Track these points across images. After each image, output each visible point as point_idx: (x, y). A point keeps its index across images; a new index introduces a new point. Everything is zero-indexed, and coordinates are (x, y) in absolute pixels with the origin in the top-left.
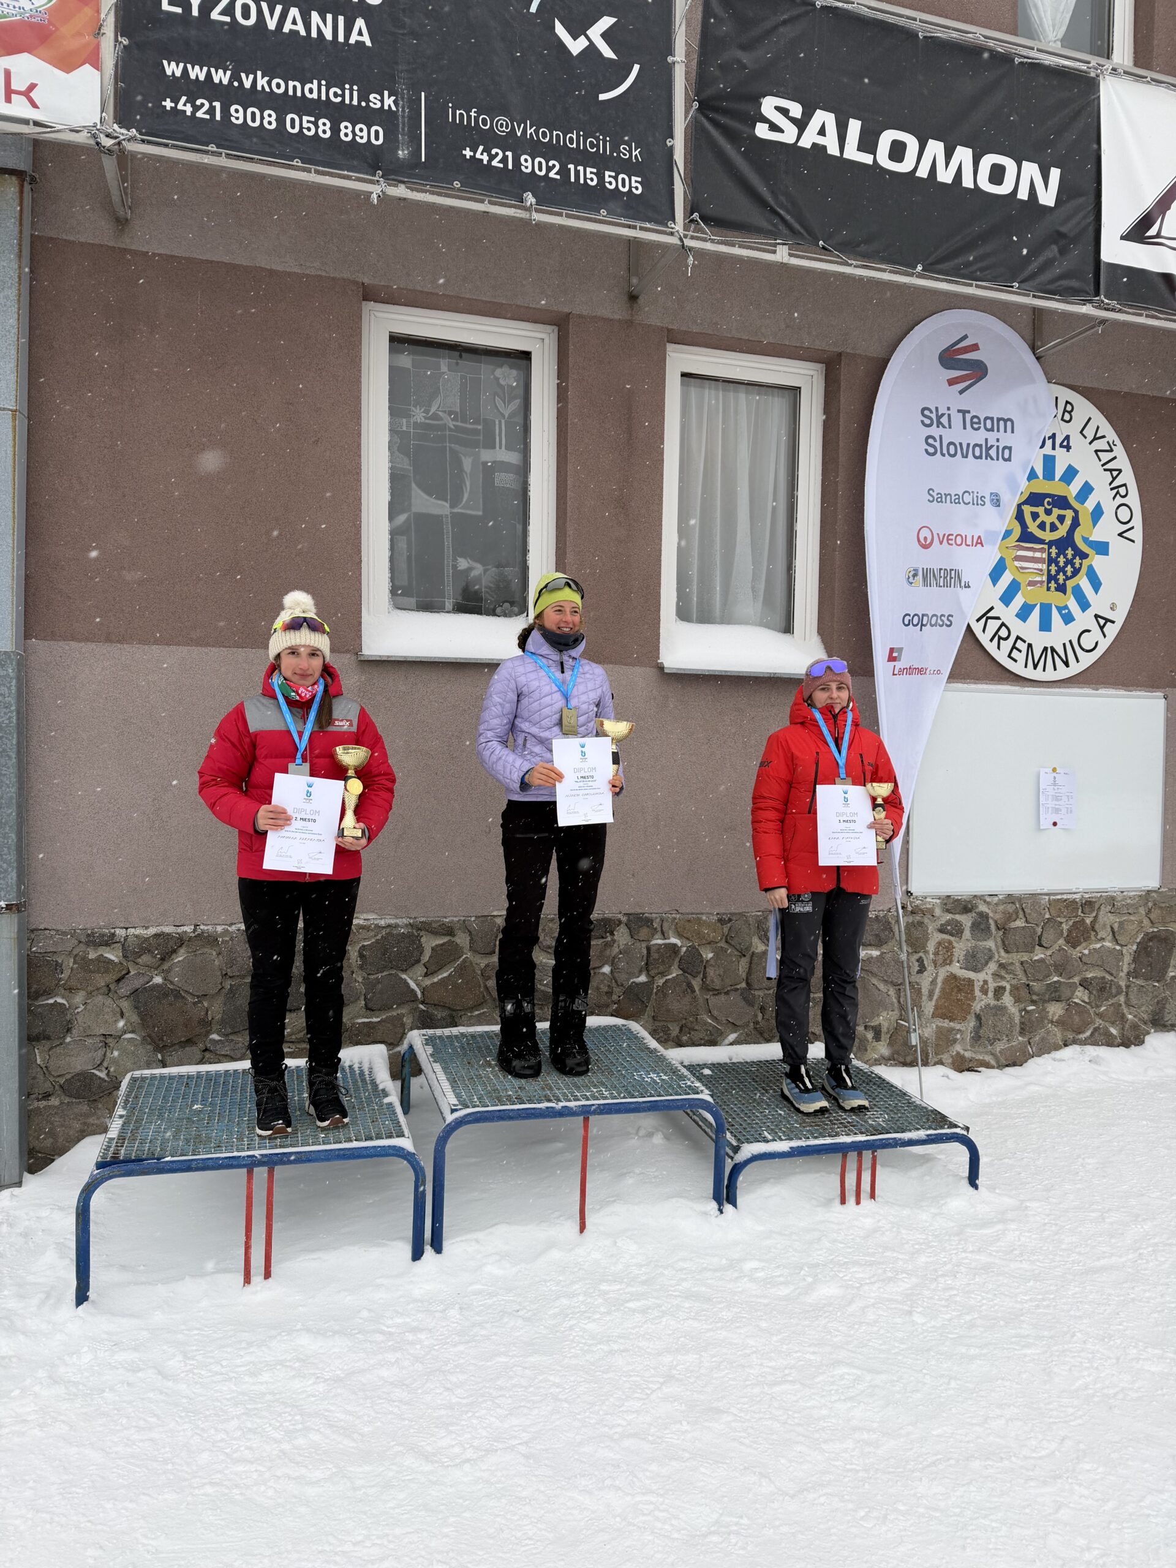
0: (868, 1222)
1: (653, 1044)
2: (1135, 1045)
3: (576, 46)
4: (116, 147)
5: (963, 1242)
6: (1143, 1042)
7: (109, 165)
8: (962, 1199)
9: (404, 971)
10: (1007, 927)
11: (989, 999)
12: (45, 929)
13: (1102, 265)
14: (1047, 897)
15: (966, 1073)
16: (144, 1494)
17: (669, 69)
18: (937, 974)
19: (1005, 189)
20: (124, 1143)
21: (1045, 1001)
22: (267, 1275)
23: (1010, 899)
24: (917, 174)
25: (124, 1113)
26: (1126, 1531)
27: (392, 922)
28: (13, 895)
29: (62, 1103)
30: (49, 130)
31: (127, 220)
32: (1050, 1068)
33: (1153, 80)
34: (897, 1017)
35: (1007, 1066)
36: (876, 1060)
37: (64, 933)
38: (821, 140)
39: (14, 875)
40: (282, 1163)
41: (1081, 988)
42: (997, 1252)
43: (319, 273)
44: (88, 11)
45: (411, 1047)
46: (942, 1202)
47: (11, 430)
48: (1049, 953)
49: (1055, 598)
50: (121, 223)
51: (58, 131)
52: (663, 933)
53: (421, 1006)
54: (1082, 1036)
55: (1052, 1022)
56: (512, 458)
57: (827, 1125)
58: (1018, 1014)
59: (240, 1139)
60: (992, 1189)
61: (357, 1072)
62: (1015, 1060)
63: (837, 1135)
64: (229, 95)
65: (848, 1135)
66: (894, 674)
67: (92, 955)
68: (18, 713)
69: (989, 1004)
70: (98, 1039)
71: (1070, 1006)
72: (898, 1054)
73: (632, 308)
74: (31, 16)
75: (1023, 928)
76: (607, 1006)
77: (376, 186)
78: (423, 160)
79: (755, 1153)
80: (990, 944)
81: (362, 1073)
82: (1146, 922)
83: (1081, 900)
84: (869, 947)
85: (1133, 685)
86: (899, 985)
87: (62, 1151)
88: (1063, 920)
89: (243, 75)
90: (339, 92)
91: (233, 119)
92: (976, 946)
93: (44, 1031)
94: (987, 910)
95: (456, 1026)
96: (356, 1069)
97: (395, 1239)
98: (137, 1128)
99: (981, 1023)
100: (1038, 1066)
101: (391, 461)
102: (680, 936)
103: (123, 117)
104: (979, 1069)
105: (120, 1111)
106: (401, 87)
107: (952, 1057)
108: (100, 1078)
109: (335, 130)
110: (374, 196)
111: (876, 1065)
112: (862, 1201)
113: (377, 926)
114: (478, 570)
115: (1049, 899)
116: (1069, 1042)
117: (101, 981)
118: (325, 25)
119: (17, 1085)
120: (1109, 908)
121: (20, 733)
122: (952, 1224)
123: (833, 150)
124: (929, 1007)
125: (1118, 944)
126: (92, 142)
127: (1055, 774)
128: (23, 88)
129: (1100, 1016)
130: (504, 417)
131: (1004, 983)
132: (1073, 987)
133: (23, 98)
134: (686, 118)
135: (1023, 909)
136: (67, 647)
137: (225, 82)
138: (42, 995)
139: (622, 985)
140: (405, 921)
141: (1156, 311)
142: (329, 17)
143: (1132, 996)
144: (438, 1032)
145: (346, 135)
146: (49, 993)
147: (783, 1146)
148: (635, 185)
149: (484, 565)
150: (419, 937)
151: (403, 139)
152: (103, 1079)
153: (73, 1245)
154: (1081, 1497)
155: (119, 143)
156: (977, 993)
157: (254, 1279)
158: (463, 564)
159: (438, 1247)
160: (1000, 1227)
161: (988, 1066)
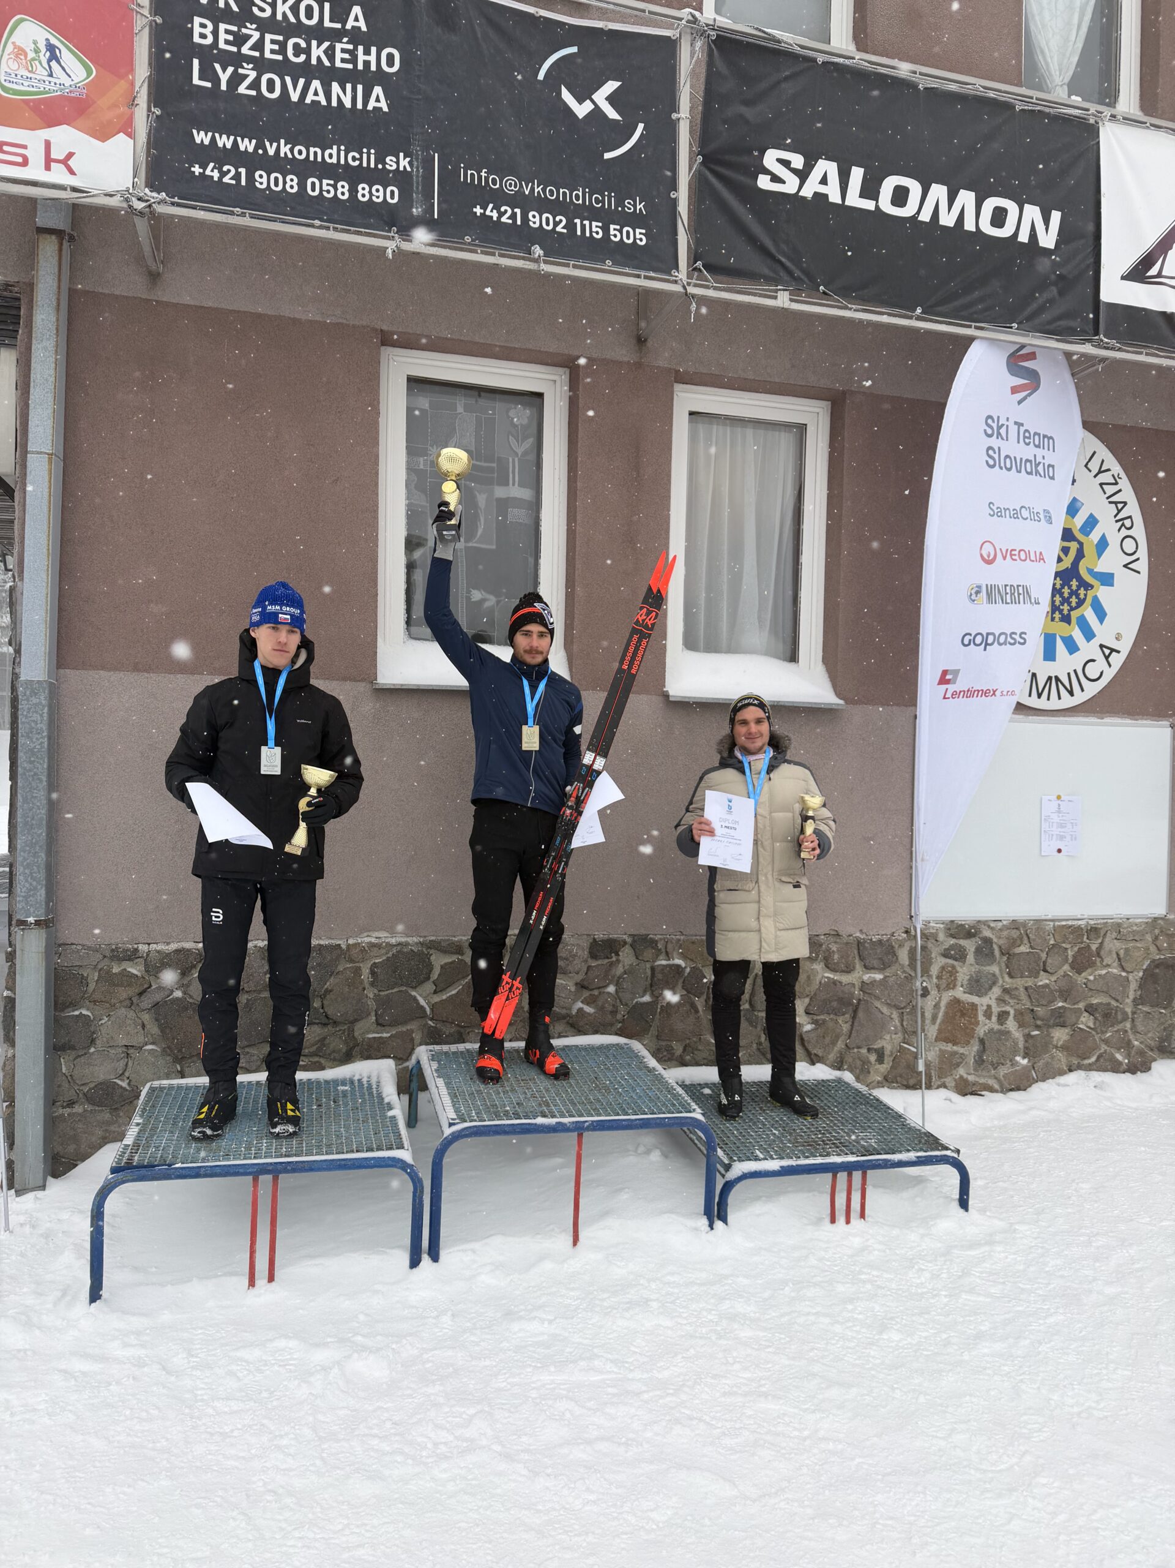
0: (857, 1242)
1: (652, 1063)
2: (1141, 1072)
3: (581, 110)
4: (147, 209)
5: (948, 1263)
6: (1149, 1069)
7: (142, 226)
8: (952, 1220)
9: (414, 988)
10: (1011, 952)
11: (993, 1024)
12: (72, 944)
13: (1101, 304)
14: (1052, 923)
15: (969, 1096)
16: (143, 1480)
17: (673, 126)
18: (940, 998)
19: (1006, 232)
20: (138, 1150)
21: (1049, 1027)
22: (271, 1279)
23: (1015, 925)
24: (920, 219)
25: (141, 1121)
26: (1073, 1542)
27: (403, 940)
28: (43, 911)
29: (85, 1111)
30: (85, 195)
31: (159, 274)
32: (1053, 1093)
33: (1152, 125)
34: (900, 1040)
35: (1011, 1090)
36: (878, 1082)
37: (89, 948)
38: (822, 189)
39: (43, 892)
40: (286, 1171)
41: (1086, 1014)
42: (982, 1273)
43: (340, 321)
44: (123, 85)
45: (418, 1062)
46: (932, 1223)
47: (47, 472)
48: (1053, 978)
49: (1060, 628)
50: (154, 277)
51: (93, 196)
52: (667, 954)
53: (430, 1023)
54: (1086, 1062)
55: (1056, 1047)
56: (526, 494)
57: (819, 1145)
58: (1022, 1039)
59: (248, 1148)
60: (982, 1211)
61: (366, 1086)
62: (1019, 1084)
63: (828, 1155)
64: (253, 162)
65: (839, 1155)
66: (945, 698)
67: (116, 970)
68: (49, 738)
69: (993, 1029)
70: (120, 1050)
71: (1076, 1031)
72: (901, 1076)
73: (640, 350)
74: (71, 92)
75: (1028, 953)
76: (612, 1025)
77: (391, 242)
78: (436, 217)
79: (746, 1171)
80: (994, 969)
81: (370, 1087)
82: (1153, 949)
83: (1086, 926)
84: (872, 971)
85: (1138, 714)
86: (902, 1008)
87: (84, 1157)
88: (1068, 946)
89: (267, 144)
90: (357, 156)
91: (257, 184)
92: (979, 972)
93: (70, 1041)
94: (991, 936)
95: (464, 1042)
96: (365, 1083)
97: (393, 1248)
98: (152, 1136)
99: (984, 1047)
100: (1041, 1091)
101: (408, 498)
102: (683, 956)
103: (152, 184)
104: (983, 1093)
105: (137, 1119)
106: (416, 149)
107: (955, 1080)
108: (121, 1087)
109: (353, 191)
110: (389, 251)
111: (879, 1087)
112: (852, 1220)
113: (388, 944)
114: (491, 601)
115: (1054, 926)
116: (1074, 1067)
117: (123, 993)
118: (345, 94)
119: (42, 1092)
120: (1115, 935)
121: (51, 758)
122: (939, 1245)
123: (835, 197)
124: (933, 1031)
125: (1123, 969)
126: (125, 205)
127: (1059, 802)
128: (62, 157)
129: (1106, 1042)
130: (517, 454)
131: (1008, 1008)
132: (1078, 1012)
133: (62, 166)
134: (690, 169)
135: (1027, 935)
136: (97, 676)
137: (251, 149)
138: (68, 1007)
139: (626, 1005)
140: (415, 939)
141: (1157, 349)
142: (349, 86)
143: (1138, 1023)
144: (445, 1048)
145: (364, 196)
146: (74, 1005)
147: (774, 1165)
148: (639, 237)
149: (496, 596)
150: (429, 955)
151: (417, 197)
152: (124, 1089)
153: (88, 1245)
154: (1034, 1509)
155: (150, 206)
156: (981, 1018)
157: (258, 1282)
158: (476, 595)
159: (435, 1257)
160: (987, 1248)
161: (992, 1090)
